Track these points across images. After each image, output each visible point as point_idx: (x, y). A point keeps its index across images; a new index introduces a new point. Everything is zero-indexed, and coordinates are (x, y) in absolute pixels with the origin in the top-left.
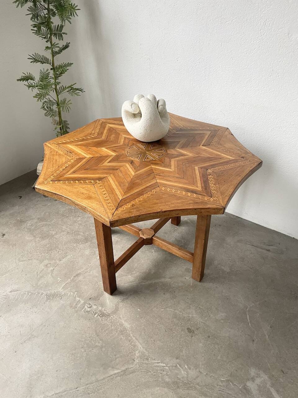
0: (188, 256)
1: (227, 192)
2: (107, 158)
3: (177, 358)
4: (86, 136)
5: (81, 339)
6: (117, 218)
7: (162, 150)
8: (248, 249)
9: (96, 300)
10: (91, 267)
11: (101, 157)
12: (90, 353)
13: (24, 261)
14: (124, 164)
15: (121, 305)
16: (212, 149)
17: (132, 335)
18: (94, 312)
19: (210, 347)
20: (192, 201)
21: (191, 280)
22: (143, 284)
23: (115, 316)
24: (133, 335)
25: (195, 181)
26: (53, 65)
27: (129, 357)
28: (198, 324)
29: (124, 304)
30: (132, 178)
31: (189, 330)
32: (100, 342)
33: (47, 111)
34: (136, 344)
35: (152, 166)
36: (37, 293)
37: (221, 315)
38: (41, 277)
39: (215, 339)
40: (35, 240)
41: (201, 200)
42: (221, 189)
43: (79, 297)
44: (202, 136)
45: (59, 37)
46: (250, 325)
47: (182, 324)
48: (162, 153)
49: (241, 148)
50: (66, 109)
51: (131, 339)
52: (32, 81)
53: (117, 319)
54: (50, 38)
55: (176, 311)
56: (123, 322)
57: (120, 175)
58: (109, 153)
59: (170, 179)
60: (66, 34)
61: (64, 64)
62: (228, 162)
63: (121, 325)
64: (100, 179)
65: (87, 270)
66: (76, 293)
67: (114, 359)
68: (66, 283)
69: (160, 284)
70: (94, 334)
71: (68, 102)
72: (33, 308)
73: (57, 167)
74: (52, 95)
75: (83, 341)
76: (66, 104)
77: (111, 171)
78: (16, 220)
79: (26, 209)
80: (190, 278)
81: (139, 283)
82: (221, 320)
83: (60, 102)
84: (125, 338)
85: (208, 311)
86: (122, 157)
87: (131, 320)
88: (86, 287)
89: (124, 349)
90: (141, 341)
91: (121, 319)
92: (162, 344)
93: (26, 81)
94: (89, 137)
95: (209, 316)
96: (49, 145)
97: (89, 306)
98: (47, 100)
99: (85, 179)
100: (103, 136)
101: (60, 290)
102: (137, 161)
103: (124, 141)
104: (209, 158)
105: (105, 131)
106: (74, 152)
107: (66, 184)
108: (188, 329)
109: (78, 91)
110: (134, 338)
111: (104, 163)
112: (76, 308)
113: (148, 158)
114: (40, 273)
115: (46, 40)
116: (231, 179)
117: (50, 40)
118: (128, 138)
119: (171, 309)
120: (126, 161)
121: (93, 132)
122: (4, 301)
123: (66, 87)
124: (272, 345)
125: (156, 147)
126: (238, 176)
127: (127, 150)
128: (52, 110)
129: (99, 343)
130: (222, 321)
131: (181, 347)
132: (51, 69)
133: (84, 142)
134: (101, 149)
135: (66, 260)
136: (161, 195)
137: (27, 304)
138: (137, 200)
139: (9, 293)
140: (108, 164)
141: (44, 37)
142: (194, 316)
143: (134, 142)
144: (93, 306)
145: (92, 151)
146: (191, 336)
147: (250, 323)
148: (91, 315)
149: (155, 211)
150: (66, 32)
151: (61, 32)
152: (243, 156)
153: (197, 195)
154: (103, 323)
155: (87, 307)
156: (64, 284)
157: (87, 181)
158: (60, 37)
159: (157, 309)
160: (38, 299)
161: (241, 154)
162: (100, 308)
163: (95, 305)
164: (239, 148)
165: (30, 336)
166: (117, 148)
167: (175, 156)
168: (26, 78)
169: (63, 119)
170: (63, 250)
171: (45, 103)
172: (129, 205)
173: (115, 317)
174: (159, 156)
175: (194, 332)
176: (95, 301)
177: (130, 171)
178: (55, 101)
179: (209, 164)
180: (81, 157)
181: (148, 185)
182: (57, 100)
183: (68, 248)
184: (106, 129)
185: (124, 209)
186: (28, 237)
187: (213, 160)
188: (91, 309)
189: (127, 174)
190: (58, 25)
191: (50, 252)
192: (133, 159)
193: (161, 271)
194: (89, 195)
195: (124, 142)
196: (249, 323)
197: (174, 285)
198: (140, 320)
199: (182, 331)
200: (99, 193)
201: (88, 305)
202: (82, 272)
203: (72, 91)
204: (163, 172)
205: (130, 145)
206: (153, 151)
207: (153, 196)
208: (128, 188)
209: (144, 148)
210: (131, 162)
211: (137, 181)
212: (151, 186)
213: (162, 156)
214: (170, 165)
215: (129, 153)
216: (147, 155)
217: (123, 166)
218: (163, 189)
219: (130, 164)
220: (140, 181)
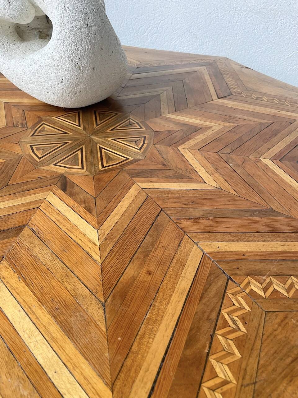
7: (131, 124)
14: (39, 196)
16: (249, 103)
30: (98, 258)
48: (137, 133)
57: (46, 258)
86: (19, 170)
102: (77, 174)
103: (8, 116)
113: (109, 159)
118: (17, 105)
120: (41, 185)
125: (110, 119)
127: (27, 139)
136: (281, 336)
143: (40, 114)
167: (179, 134)
174: (135, 142)
177: (74, 228)
189: (69, 244)
192: (61, 170)
195: (10, 119)
205: (30, 125)
206: (109, 130)
207: (256, 353)
208: (110, 339)
209: (79, 126)
210: (59, 183)
211: (131, 271)
212: (200, 288)
213: (146, 142)
214: (190, 167)
215: (38, 149)
216: (101, 148)
217: (37, 206)
218: (256, 287)
219: (60, 192)
220: (144, 270)
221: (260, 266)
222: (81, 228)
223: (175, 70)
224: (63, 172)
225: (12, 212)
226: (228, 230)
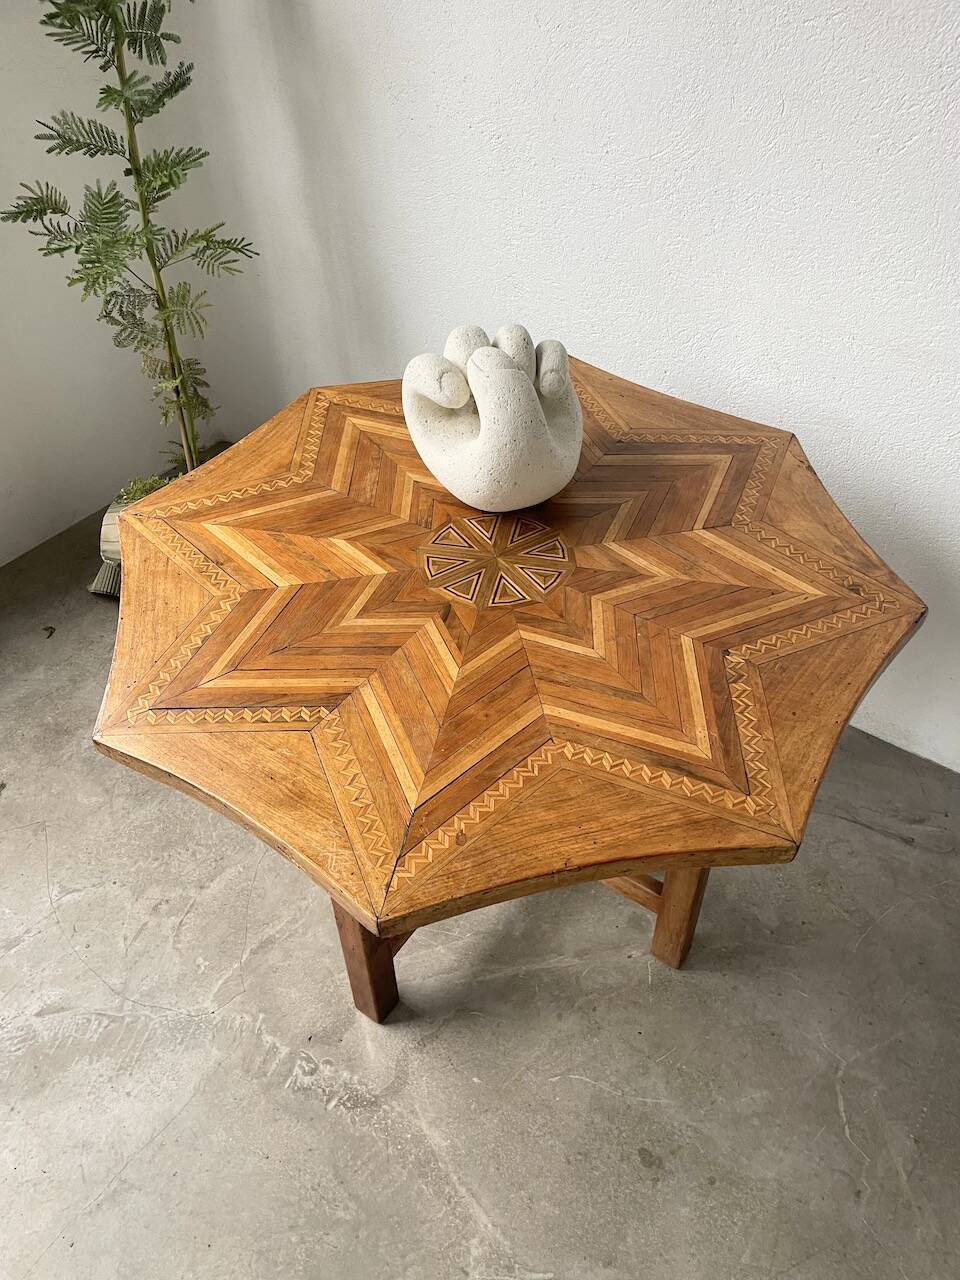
0: (644, 890)
1: (806, 767)
2: (356, 590)
3: (608, 1264)
4: (270, 479)
5: (286, 1197)
6: (405, 905)
7: (554, 549)
8: (842, 837)
9: (329, 1044)
10: (308, 913)
11: (330, 585)
12: (317, 1247)
13: (79, 890)
14: (419, 621)
15: (415, 1061)
16: (742, 546)
17: (455, 1178)
18: (324, 1091)
19: (716, 1220)
20: (675, 816)
21: (651, 960)
22: (488, 977)
23: (397, 1106)
24: (459, 1179)
25: (684, 708)
26: (133, 158)
27: (449, 1262)
28: (675, 1133)
29: (427, 1059)
30: (450, 692)
31: (649, 1159)
32: (350, 1205)
33: (120, 328)
34: (471, 1211)
35: (525, 635)
36: (128, 1019)
37: (755, 1097)
38: (141, 955)
39: (734, 1189)
40: (111, 807)
41: (708, 813)
42: (785, 750)
43: (273, 1033)
44: (700, 475)
45: (148, 50)
46: (847, 1131)
47: (621, 1132)
48: (555, 564)
49: (847, 539)
50: (191, 323)
51: (453, 1193)
52: (56, 218)
53: (403, 1118)
54: (117, 49)
55: (603, 1085)
56: (424, 1126)
57: (408, 679)
58: (360, 564)
59: (594, 703)
60: (177, 40)
61: (174, 154)
62: (800, 615)
63: (419, 1139)
64: (333, 700)
65: (297, 925)
66: (261, 1016)
67: (400, 1269)
68: (225, 977)
69: (546, 979)
70: (330, 1176)
71: (198, 297)
72: (117, 1076)
73: (171, 639)
74: (138, 271)
75: (293, 1205)
76: (192, 305)
77: (369, 660)
78: (40, 726)
79: (73, 681)
80: (644, 954)
81: (473, 973)
82: (752, 1116)
83: (167, 296)
84: (434, 1191)
85: (707, 1084)
86: (407, 587)
87: (451, 1120)
88: (294, 994)
89: (430, 1230)
90: (485, 1201)
91: (417, 1116)
92: (557, 1212)
93: (35, 220)
94: (282, 484)
95: (712, 1103)
96: (138, 526)
97: (307, 1068)
98: (117, 288)
99: (278, 699)
100: (335, 477)
101: (209, 1004)
102: (466, 606)
103: (414, 505)
104: (729, 589)
105: (343, 452)
106: (230, 560)
107: (208, 727)
108: (642, 1152)
109: (233, 255)
110: (463, 1191)
111: (342, 616)
112: (265, 1074)
113: (505, 594)
114: (135, 938)
115: (101, 61)
116: (813, 701)
117: (115, 61)
118: (428, 489)
119: (584, 1078)
120: (425, 608)
121: (297, 457)
122: (19, 1049)
123: (189, 236)
124: (919, 1208)
125: (532, 536)
126: (841, 686)
127: (427, 546)
128: (139, 324)
129: (346, 1208)
130: (756, 1122)
131: (620, 1223)
132: (128, 172)
133: (268, 508)
134: (333, 545)
135: (222, 887)
136: (562, 785)
137: (98, 1061)
138: (474, 811)
139: (34, 1019)
140: (360, 622)
141: (93, 52)
142: (663, 1101)
143: (451, 510)
144: (321, 1067)
145: (299, 555)
146: (652, 1180)
147: (846, 1127)
148: (316, 1102)
149: (545, 870)
150: (175, 32)
151: (156, 31)
152: (856, 580)
153: (695, 781)
154: (357, 1134)
155: (301, 1072)
156: (220, 982)
157: (286, 713)
158: (154, 47)
159: (537, 1074)
160: (133, 1041)
161: (847, 568)
162: (346, 1074)
163: (328, 1062)
164: (839, 543)
165: (115, 1185)
166: (389, 537)
167: (604, 578)
168: (37, 207)
169: (184, 353)
170: (208, 847)
171: (114, 300)
172: (444, 838)
173: (397, 1109)
174: (545, 578)
175: (660, 1166)
176: (327, 1047)
177: (441, 660)
178: (147, 291)
179: (727, 623)
180: (258, 585)
181: (511, 732)
182: (155, 288)
183: (226, 837)
184: (346, 439)
185: (426, 857)
186: (86, 797)
187: (745, 601)
188: (314, 1077)
189: (430, 673)
190: (145, 4)
191: (165, 854)
192: (449, 596)
193: (546, 926)
194: (294, 784)
195: (415, 511)
196: (844, 1129)
197: (590, 983)
198: (482, 1117)
199: (622, 1160)
200: (331, 775)
201: (304, 1064)
202: (277, 932)
203: (208, 252)
204: (565, 661)
205: (435, 525)
206: (521, 554)
207: (532, 789)
208: (437, 748)
209: (490, 539)
210: (442, 611)
211: (471, 710)
212: (522, 738)
213: (558, 580)
214: (589, 626)
215: (434, 563)
216: (502, 577)
217: (415, 630)
218: (569, 750)
219: (440, 621)
220: (485, 712)
221: (584, 737)
222: (446, 662)
223: (676, 457)
224: (450, 598)
225: (391, 631)
226: (581, 701)
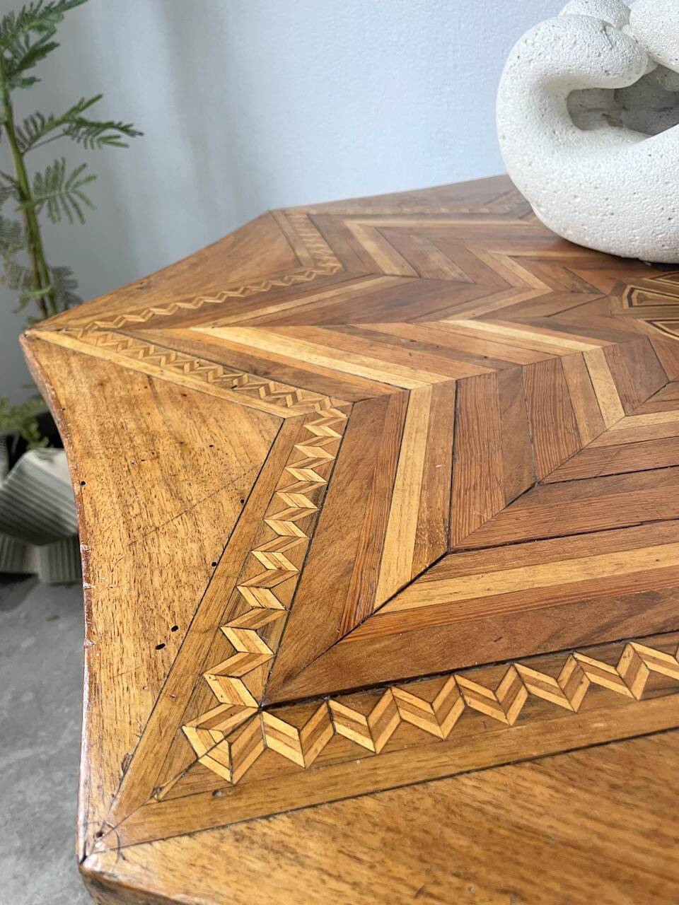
4: (277, 274)
71: (75, 174)
76: (67, 186)
109: (112, 132)
121: (303, 254)
123: (56, 117)
127: (626, 311)
133: (298, 302)
145: (405, 347)
180: (364, 392)
182: (15, 176)
184: (361, 236)
203: (84, 129)
205: (604, 289)
